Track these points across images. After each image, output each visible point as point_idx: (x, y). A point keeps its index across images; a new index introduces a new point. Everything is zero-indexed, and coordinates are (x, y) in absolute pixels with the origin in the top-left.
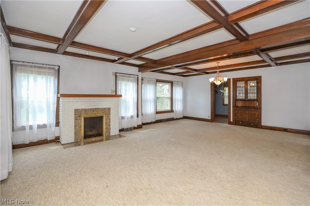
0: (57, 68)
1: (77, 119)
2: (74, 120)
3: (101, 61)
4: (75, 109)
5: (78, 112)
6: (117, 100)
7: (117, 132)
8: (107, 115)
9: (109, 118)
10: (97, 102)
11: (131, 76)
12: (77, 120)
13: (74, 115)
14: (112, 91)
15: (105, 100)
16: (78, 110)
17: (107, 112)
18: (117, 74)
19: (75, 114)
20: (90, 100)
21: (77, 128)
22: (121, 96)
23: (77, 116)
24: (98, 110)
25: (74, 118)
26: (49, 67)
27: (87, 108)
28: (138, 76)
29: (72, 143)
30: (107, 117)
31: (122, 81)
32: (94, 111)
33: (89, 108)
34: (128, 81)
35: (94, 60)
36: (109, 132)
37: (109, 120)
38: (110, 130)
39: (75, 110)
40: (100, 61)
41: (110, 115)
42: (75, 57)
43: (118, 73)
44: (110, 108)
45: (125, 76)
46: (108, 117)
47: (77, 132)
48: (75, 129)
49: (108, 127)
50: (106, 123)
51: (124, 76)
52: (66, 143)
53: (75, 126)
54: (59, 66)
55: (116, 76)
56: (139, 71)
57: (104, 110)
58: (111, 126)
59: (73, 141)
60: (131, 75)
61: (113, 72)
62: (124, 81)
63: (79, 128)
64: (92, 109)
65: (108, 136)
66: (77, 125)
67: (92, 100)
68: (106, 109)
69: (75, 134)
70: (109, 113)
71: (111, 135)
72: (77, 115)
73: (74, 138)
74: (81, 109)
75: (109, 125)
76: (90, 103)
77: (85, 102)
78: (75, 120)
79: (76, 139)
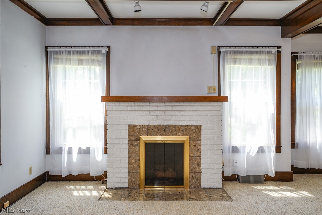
0: (104, 50)
1: (132, 145)
2: (127, 146)
3: (184, 25)
4: (129, 125)
5: (134, 131)
6: (217, 108)
7: (218, 182)
8: (193, 141)
9: (199, 147)
10: (172, 113)
11: (259, 49)
12: (132, 147)
13: (126, 136)
14: (209, 88)
15: (185, 108)
16: (135, 126)
17: (194, 135)
18: (222, 50)
19: (129, 135)
20: (155, 108)
21: (133, 161)
22: (226, 99)
23: (132, 138)
24: (174, 129)
25: (127, 142)
26: (93, 51)
27: (151, 123)
28: (279, 47)
29: (123, 188)
30: (192, 146)
31: (235, 63)
32: (164, 130)
33: (154, 124)
34: (250, 61)
35: (171, 25)
36: (199, 180)
37: (199, 153)
38: (200, 176)
39: (130, 127)
40: (182, 27)
41: (201, 141)
42: (135, 27)
43: (223, 47)
44: (201, 126)
45: (241, 53)
46: (195, 146)
47: (133, 169)
48: (129, 164)
49: (195, 168)
50: (191, 158)
51: (240, 51)
52: (114, 187)
53: (129, 157)
54: (109, 47)
55: (219, 53)
56: (283, 36)
57: (186, 129)
58: (202, 166)
59: (126, 185)
60: (258, 47)
61: (213, 47)
62: (240, 63)
63: (136, 162)
64: (160, 125)
65: (195, 187)
66: (133, 155)
67: (159, 108)
68: (190, 128)
69: (129, 173)
70: (198, 139)
71: (203, 185)
72: (132, 136)
73: (127, 180)
74: (140, 125)
75: (199, 165)
76: (157, 113)
77: (147, 112)
78: (129, 147)
79: (130, 182)
